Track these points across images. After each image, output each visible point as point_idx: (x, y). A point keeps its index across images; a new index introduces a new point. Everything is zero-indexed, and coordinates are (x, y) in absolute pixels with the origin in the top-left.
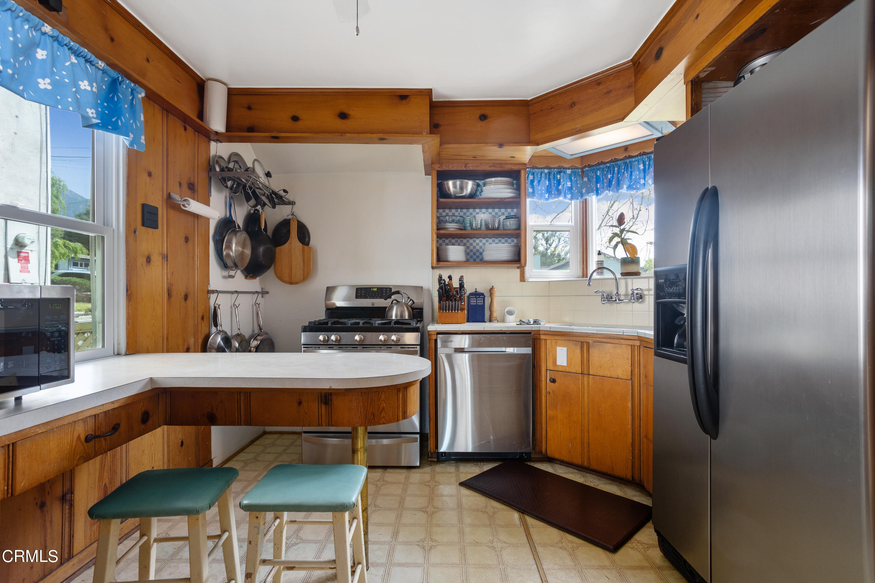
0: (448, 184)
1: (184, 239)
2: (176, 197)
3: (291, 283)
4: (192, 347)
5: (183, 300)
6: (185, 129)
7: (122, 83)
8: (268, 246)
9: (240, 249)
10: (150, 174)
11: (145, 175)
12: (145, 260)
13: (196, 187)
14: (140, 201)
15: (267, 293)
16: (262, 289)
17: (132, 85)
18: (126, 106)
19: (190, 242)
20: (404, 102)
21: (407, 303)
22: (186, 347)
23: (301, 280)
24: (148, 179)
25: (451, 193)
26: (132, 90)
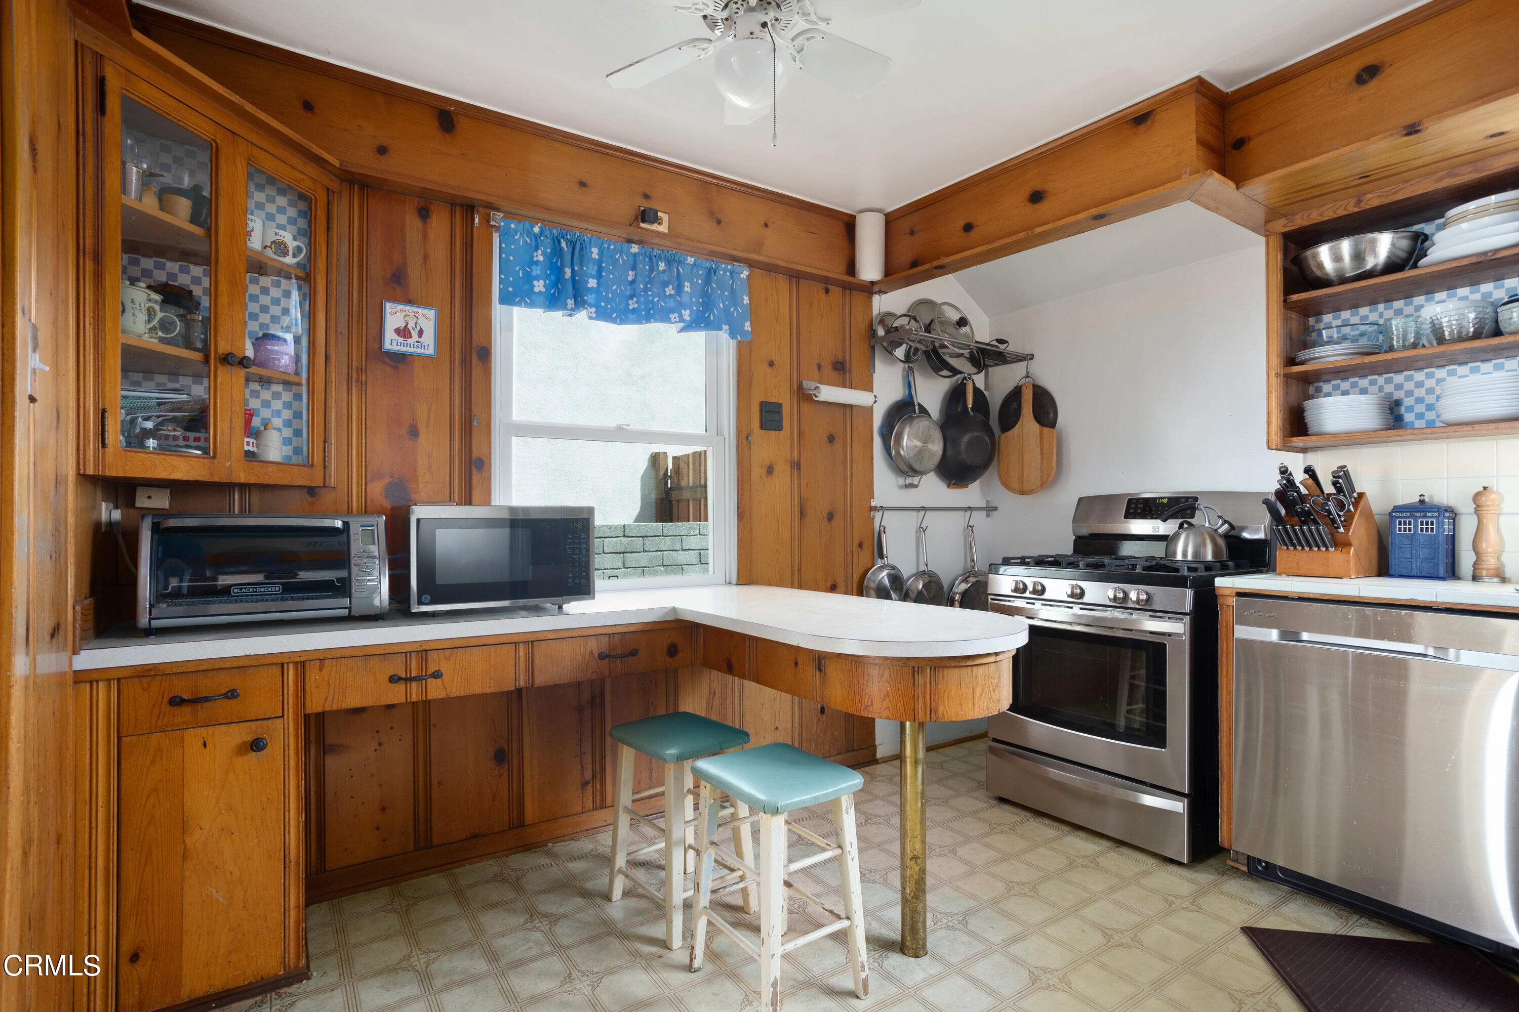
0: (1316, 256)
1: (827, 439)
2: (808, 384)
3: (1022, 493)
4: (841, 585)
5: (826, 520)
6: (827, 291)
7: (717, 271)
8: (975, 434)
9: (918, 444)
10: (771, 364)
11: (765, 366)
12: (765, 470)
13: (848, 365)
14: (757, 397)
15: (996, 509)
16: (988, 502)
17: (729, 267)
18: (726, 293)
19: (838, 443)
20: (1142, 128)
21: (1215, 528)
22: (830, 583)
23: (1038, 487)
24: (769, 370)
25: (1327, 274)
26: (731, 273)
